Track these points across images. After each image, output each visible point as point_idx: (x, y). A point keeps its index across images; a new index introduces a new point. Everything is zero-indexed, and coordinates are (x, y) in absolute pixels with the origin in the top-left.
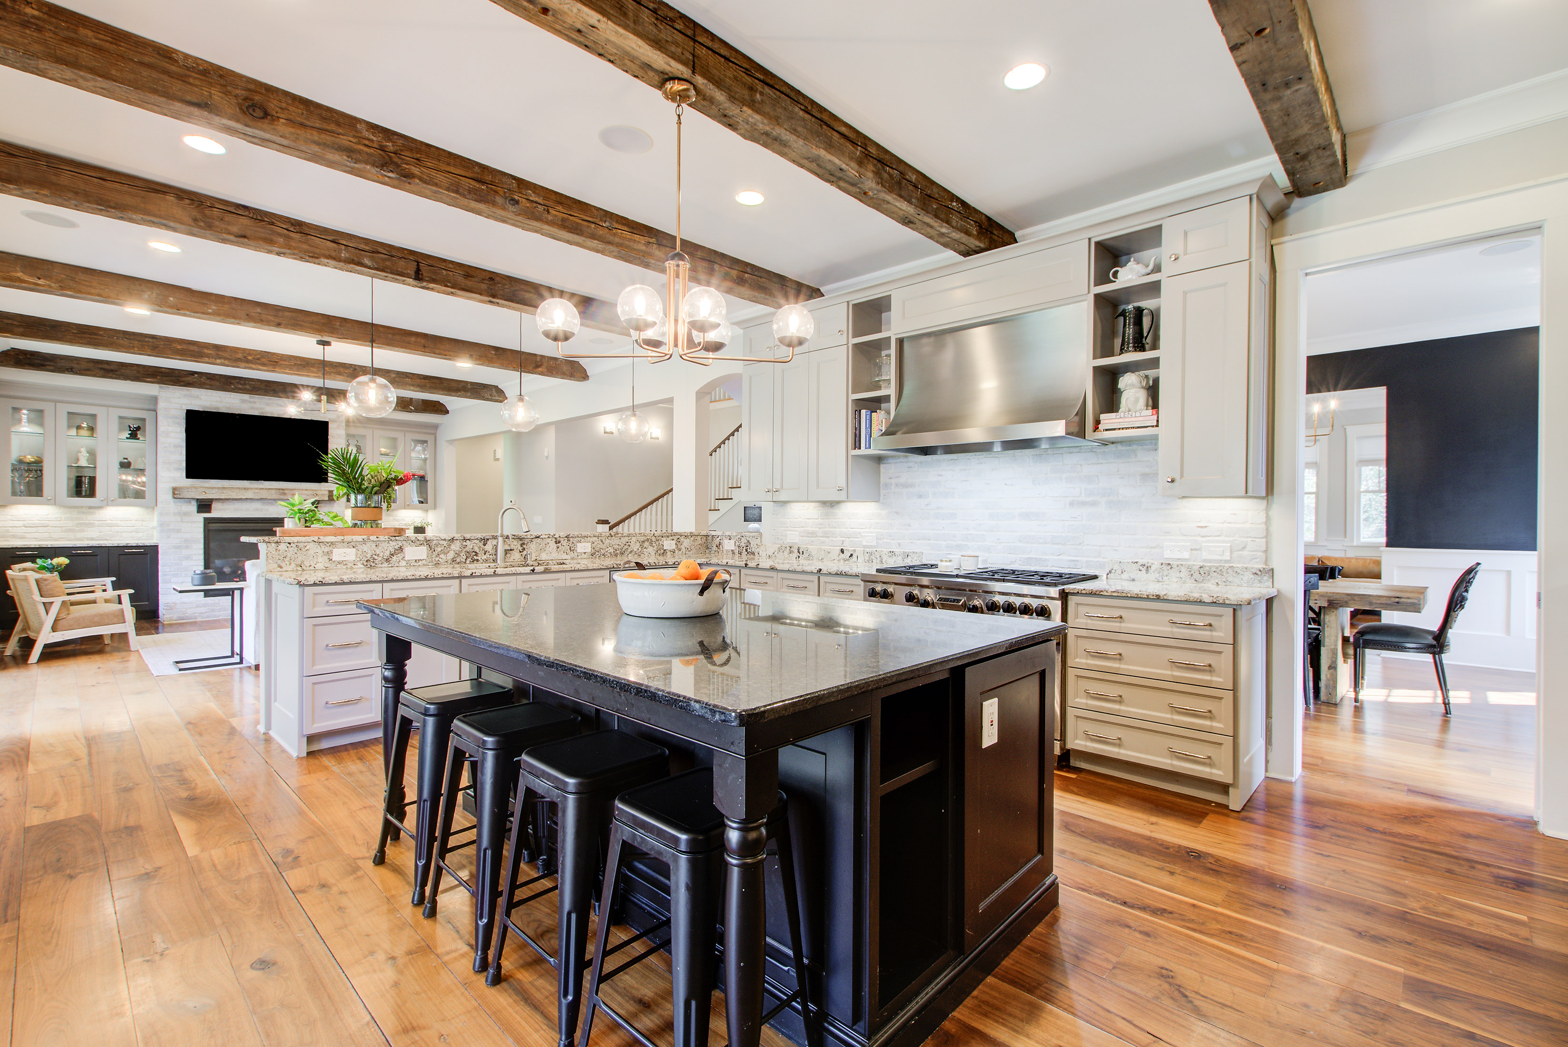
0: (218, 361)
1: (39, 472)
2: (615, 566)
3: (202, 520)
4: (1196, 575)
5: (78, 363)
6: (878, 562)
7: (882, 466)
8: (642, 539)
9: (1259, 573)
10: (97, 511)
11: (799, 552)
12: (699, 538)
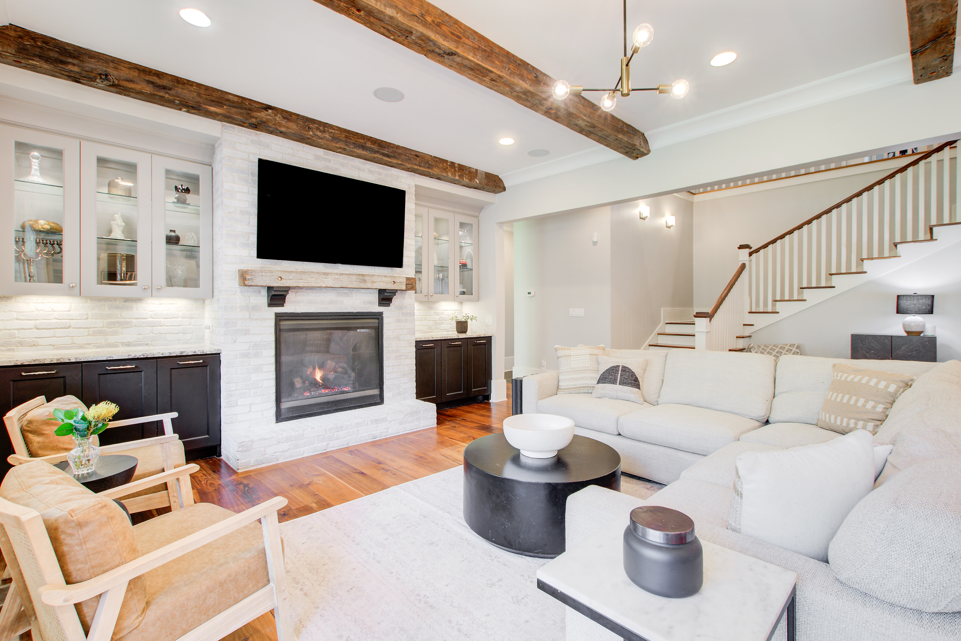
1: (56, 246)
3: (273, 317)
5: (116, 68)
10: (134, 305)
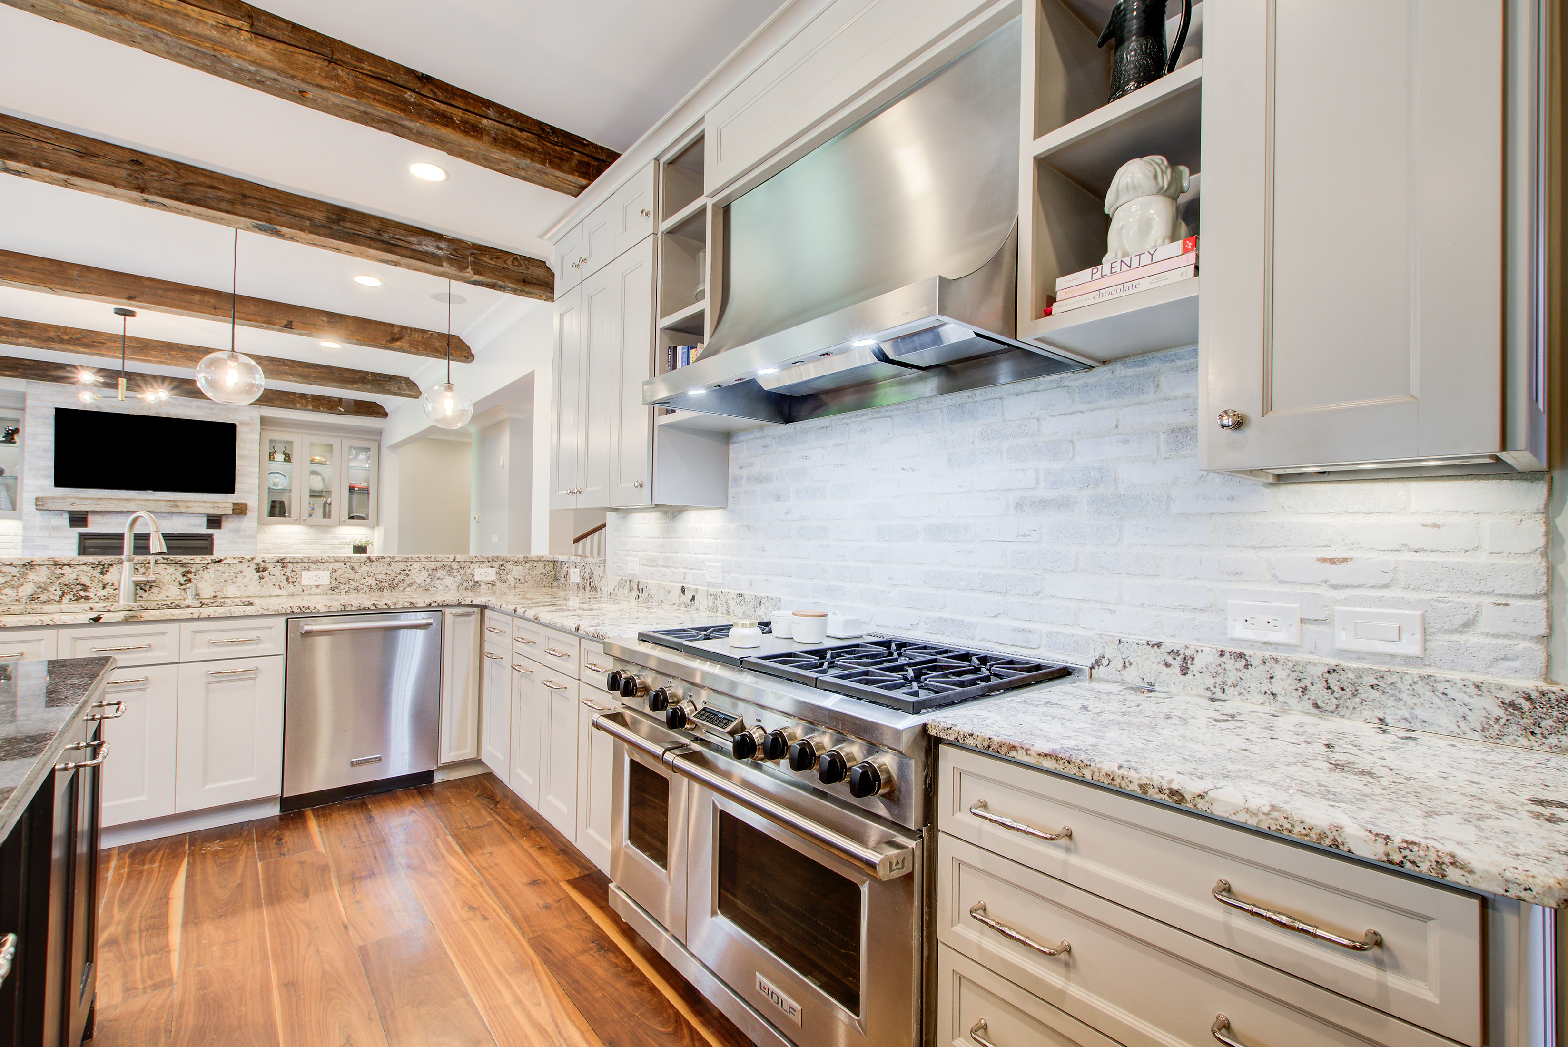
0: (21, 340)
2: (296, 610)
4: (1318, 692)
6: (724, 611)
7: (732, 447)
8: (433, 565)
9: (1526, 705)
11: (638, 589)
12: (541, 564)
